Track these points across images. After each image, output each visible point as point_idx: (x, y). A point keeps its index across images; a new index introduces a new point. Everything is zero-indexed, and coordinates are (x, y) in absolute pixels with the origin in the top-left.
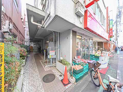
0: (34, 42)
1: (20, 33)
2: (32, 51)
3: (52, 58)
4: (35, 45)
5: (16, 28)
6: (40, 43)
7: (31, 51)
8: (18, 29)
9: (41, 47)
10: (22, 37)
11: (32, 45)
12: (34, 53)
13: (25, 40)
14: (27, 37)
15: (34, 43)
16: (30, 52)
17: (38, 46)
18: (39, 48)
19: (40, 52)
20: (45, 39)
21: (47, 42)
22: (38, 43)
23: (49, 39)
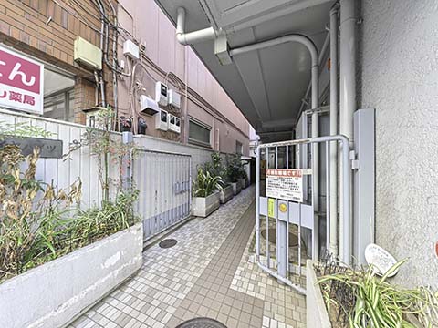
1: (222, 119)
8: (212, 108)
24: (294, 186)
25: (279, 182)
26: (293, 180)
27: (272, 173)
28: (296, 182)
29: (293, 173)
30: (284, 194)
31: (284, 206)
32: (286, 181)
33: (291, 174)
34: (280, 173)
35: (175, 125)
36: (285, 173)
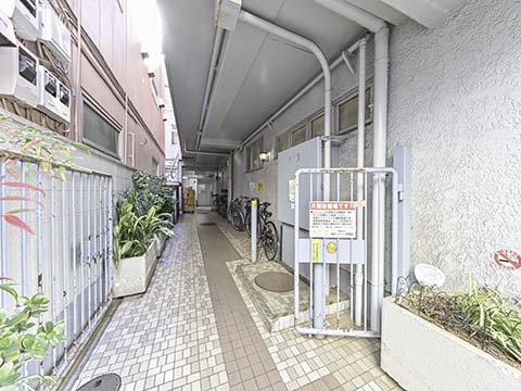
0: (198, 170)
1: (135, 116)
2: (190, 209)
3: (332, 267)
4: (203, 186)
5: (111, 84)
6: (220, 175)
7: (187, 208)
8: (123, 95)
9: (227, 191)
10: (149, 140)
11: (192, 182)
12: (199, 219)
13: (167, 163)
14: (173, 151)
15: (201, 177)
16: (184, 212)
17: (213, 188)
18: (220, 194)
19: (225, 217)
20: (248, 149)
21: (263, 156)
22: (212, 176)
23: (270, 140)
24: (346, 221)
25: (328, 217)
26: (346, 214)
27: (319, 206)
28: (350, 215)
29: (346, 206)
30: (336, 231)
31: (332, 246)
32: (338, 215)
33: (344, 207)
34: (330, 206)
35: (57, 101)
36: (336, 206)
